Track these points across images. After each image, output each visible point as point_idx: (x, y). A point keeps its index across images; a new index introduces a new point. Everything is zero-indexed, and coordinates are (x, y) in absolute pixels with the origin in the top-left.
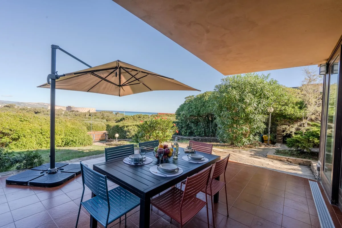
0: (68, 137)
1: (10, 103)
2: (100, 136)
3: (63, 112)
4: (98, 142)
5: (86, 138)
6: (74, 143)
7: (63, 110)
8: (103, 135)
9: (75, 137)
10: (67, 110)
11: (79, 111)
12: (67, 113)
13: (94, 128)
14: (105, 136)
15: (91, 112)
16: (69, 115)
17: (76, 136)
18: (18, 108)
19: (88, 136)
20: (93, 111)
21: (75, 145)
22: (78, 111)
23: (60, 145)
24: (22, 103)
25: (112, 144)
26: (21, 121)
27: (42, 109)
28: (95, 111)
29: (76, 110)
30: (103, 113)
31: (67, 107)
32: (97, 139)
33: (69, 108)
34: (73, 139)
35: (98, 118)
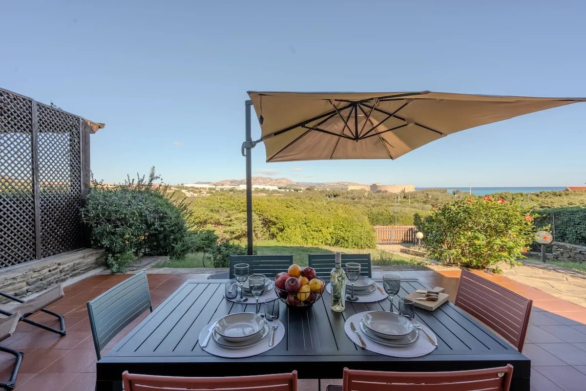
0: (339, 232)
1: (311, 185)
2: (402, 234)
3: (366, 194)
4: (399, 244)
5: (364, 236)
6: (346, 242)
7: (366, 191)
8: (407, 233)
9: (347, 233)
10: (371, 190)
11: (388, 190)
12: (371, 195)
13: (400, 219)
14: (412, 235)
15: (406, 191)
16: (374, 198)
17: (349, 232)
18: (318, 190)
19: (368, 232)
20: (410, 189)
21: (346, 245)
22: (386, 191)
23: (329, 242)
24: (322, 184)
25: (409, 251)
26: (287, 207)
27: (341, 190)
28: (414, 190)
29: (384, 190)
30: (427, 192)
31: (371, 186)
32: (398, 238)
33: (374, 187)
34: (344, 236)
35: (418, 201)
